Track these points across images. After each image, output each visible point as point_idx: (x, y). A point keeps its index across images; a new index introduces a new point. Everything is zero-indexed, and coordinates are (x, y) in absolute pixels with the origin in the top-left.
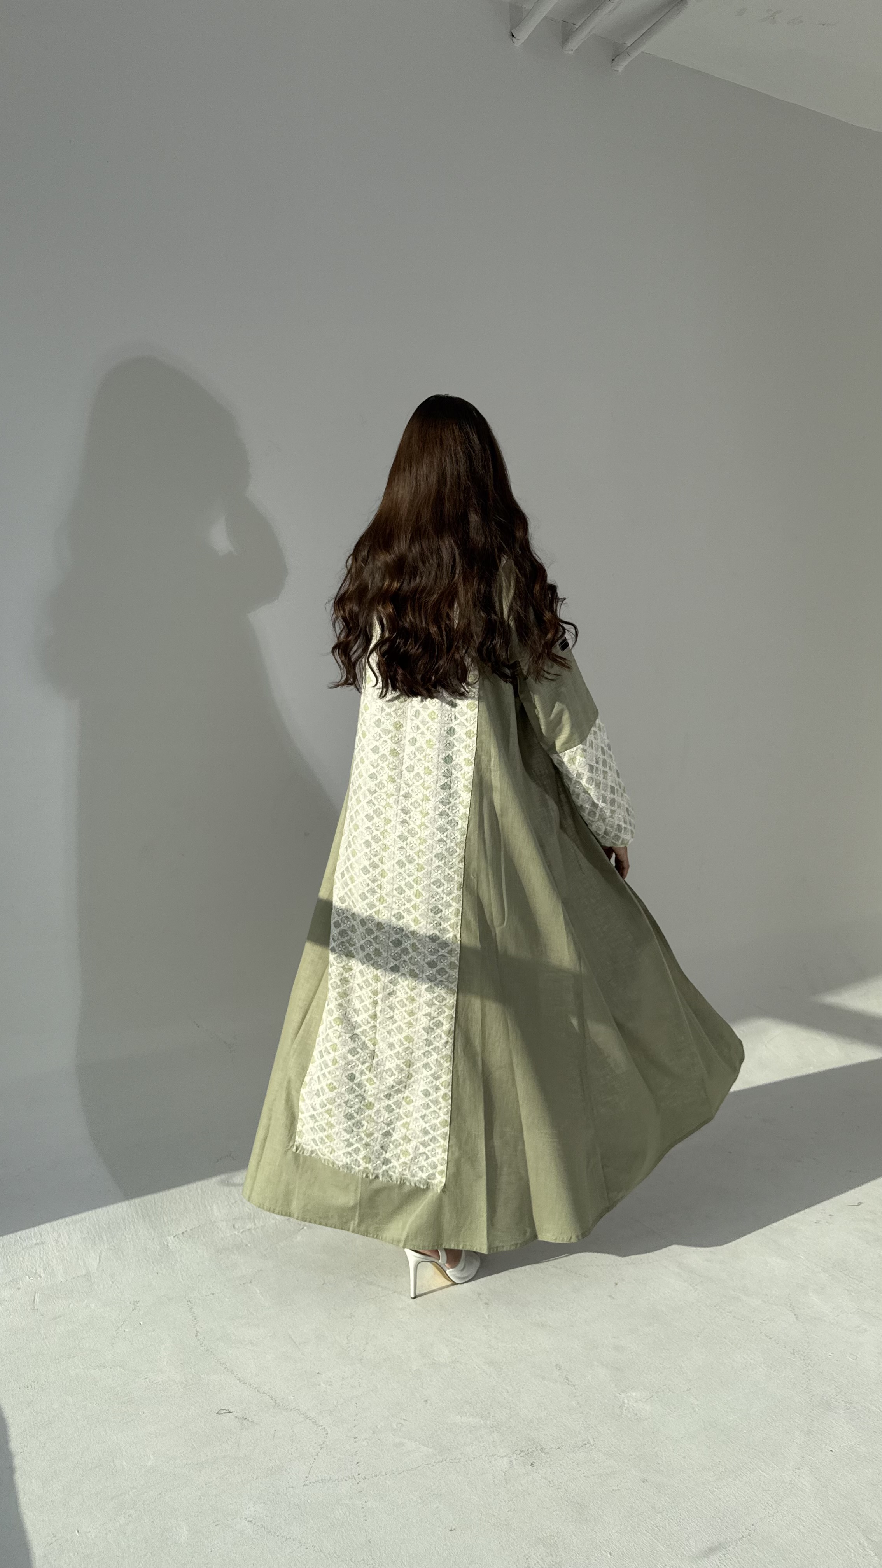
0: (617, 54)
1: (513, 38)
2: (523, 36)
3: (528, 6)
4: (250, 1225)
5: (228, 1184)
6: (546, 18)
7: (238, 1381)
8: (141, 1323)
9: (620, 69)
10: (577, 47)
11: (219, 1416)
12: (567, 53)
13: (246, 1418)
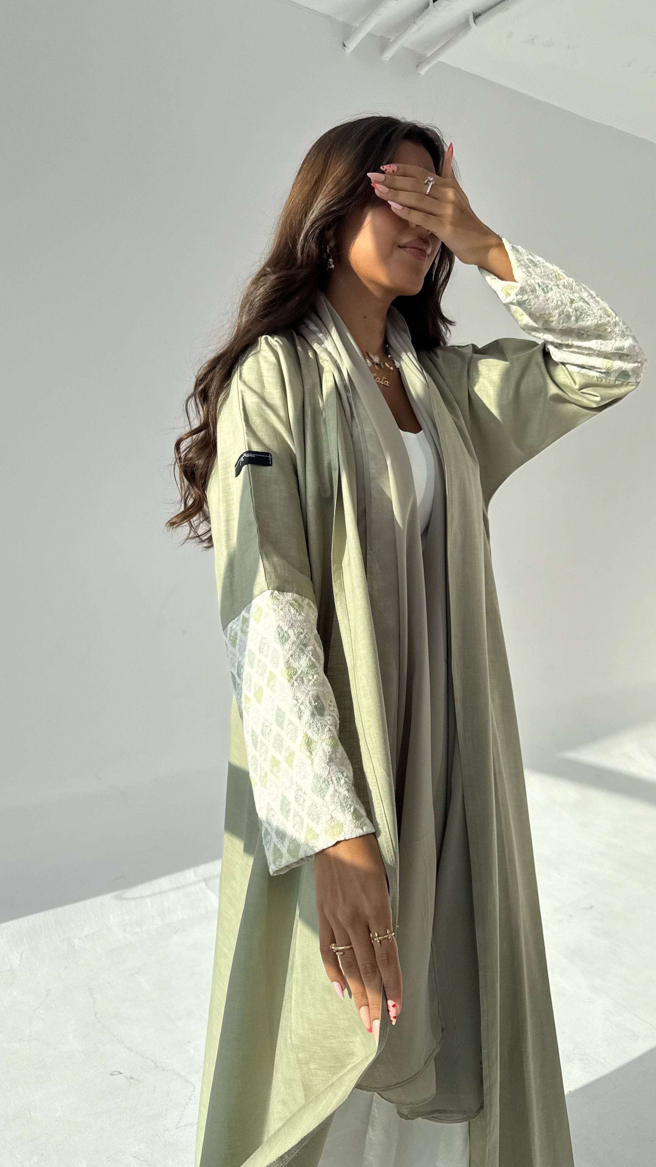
0: (420, 61)
1: (345, 47)
2: (352, 45)
3: (356, 24)
4: (137, 930)
5: (120, 898)
6: (368, 33)
7: (127, 1050)
8: (53, 1006)
9: (423, 72)
10: (391, 55)
11: (112, 1076)
12: (383, 59)
13: (132, 1078)
